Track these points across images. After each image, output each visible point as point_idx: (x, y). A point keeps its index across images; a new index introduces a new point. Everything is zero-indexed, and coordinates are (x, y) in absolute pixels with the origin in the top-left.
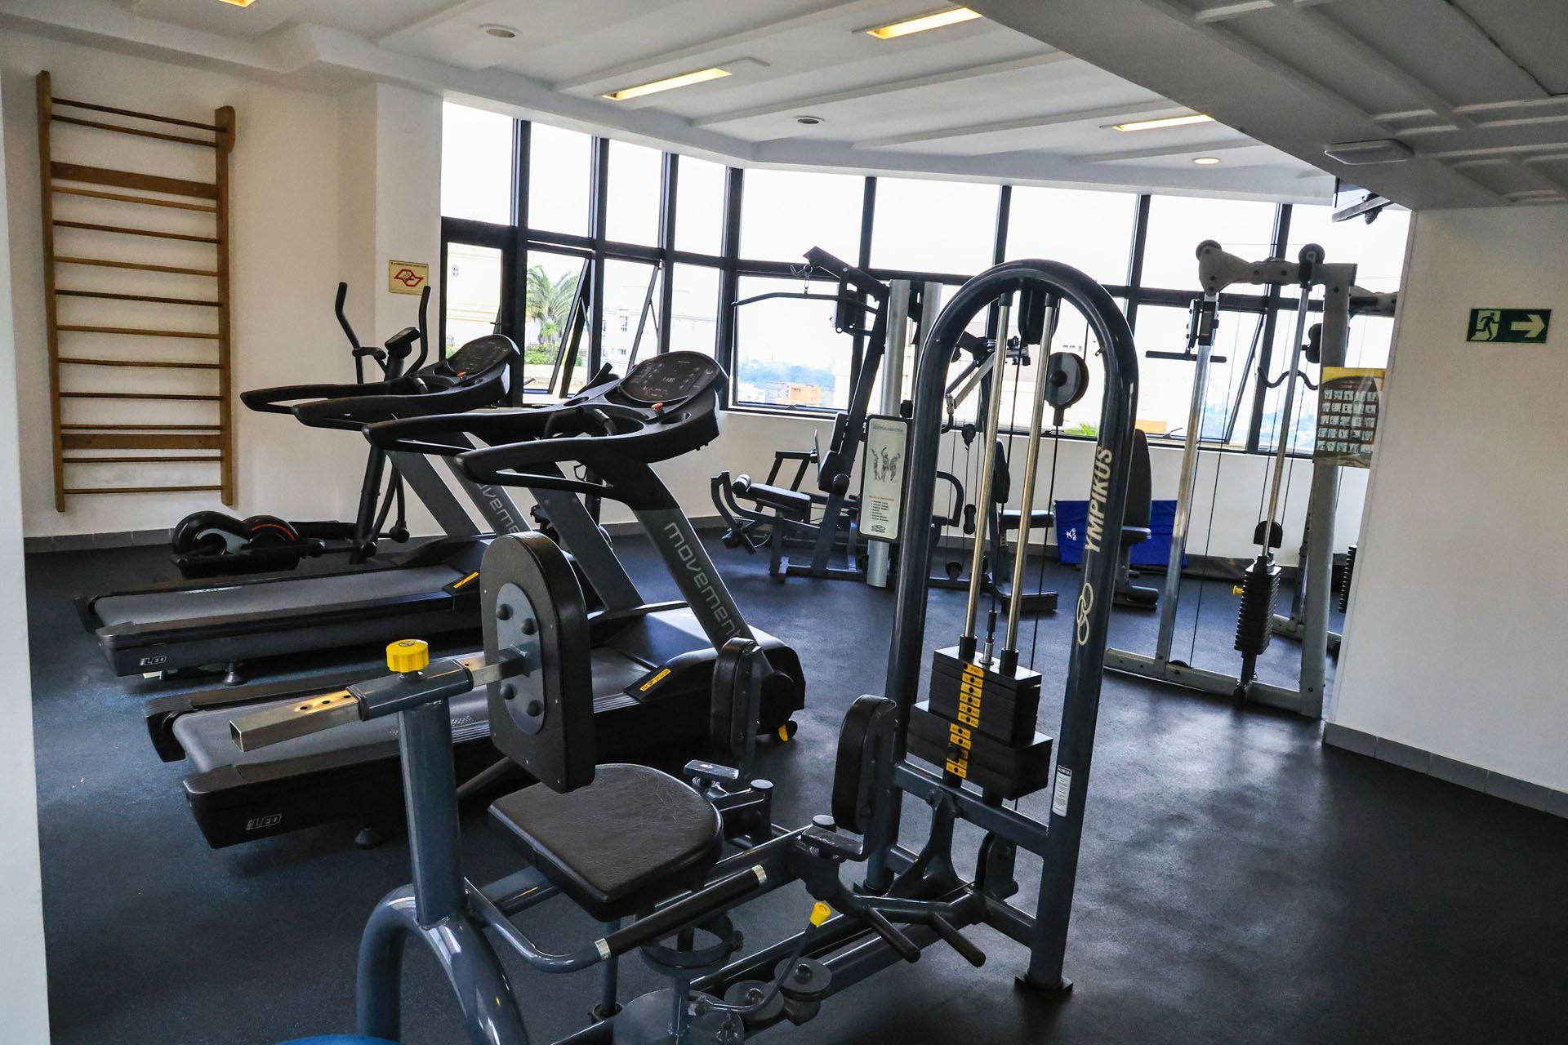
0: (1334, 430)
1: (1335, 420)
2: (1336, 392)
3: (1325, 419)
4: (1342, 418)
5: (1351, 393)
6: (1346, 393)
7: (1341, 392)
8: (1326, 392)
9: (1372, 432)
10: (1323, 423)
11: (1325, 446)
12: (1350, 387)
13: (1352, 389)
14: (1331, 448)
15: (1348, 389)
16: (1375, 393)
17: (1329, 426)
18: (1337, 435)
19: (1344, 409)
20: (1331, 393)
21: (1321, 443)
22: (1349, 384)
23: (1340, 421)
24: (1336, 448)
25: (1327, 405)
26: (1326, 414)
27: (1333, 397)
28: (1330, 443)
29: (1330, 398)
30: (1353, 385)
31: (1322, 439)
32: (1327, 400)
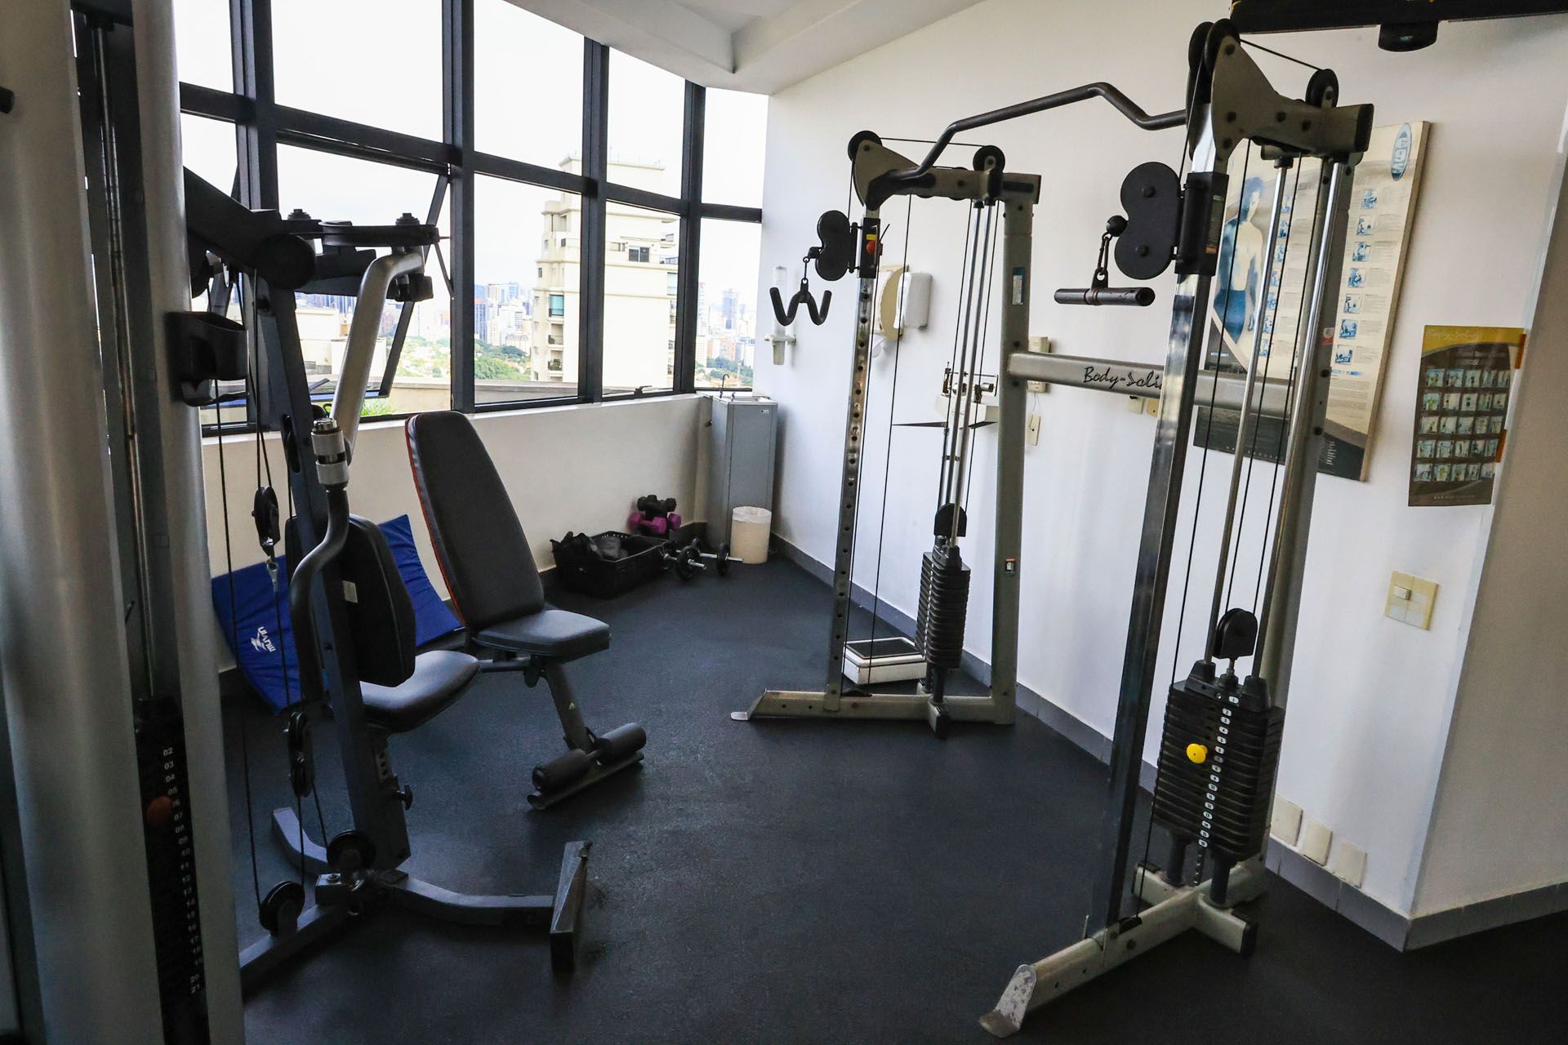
0: (1448, 443)
1: (1450, 424)
2: (1452, 373)
3: (1429, 423)
4: (1462, 420)
5: (1477, 374)
6: (1470, 374)
7: (1460, 374)
8: (1432, 374)
9: (1497, 441)
10: (1426, 428)
11: (1431, 473)
12: (1476, 362)
13: (1477, 368)
14: (1441, 477)
15: (1471, 367)
16: (1507, 372)
17: (1439, 437)
18: (1453, 451)
19: (1464, 402)
20: (1441, 375)
21: (1422, 468)
22: (1474, 358)
23: (1458, 426)
24: (1450, 475)
25: (1432, 398)
26: (1432, 413)
27: (1446, 381)
28: (1441, 466)
29: (1440, 383)
30: (1480, 358)
31: (1424, 461)
32: (1433, 389)
